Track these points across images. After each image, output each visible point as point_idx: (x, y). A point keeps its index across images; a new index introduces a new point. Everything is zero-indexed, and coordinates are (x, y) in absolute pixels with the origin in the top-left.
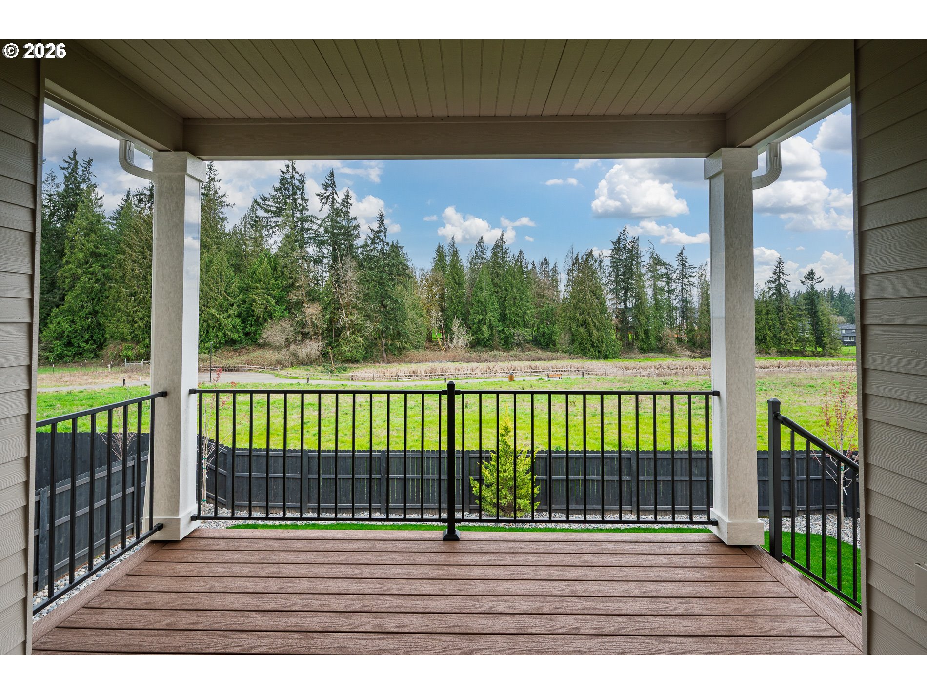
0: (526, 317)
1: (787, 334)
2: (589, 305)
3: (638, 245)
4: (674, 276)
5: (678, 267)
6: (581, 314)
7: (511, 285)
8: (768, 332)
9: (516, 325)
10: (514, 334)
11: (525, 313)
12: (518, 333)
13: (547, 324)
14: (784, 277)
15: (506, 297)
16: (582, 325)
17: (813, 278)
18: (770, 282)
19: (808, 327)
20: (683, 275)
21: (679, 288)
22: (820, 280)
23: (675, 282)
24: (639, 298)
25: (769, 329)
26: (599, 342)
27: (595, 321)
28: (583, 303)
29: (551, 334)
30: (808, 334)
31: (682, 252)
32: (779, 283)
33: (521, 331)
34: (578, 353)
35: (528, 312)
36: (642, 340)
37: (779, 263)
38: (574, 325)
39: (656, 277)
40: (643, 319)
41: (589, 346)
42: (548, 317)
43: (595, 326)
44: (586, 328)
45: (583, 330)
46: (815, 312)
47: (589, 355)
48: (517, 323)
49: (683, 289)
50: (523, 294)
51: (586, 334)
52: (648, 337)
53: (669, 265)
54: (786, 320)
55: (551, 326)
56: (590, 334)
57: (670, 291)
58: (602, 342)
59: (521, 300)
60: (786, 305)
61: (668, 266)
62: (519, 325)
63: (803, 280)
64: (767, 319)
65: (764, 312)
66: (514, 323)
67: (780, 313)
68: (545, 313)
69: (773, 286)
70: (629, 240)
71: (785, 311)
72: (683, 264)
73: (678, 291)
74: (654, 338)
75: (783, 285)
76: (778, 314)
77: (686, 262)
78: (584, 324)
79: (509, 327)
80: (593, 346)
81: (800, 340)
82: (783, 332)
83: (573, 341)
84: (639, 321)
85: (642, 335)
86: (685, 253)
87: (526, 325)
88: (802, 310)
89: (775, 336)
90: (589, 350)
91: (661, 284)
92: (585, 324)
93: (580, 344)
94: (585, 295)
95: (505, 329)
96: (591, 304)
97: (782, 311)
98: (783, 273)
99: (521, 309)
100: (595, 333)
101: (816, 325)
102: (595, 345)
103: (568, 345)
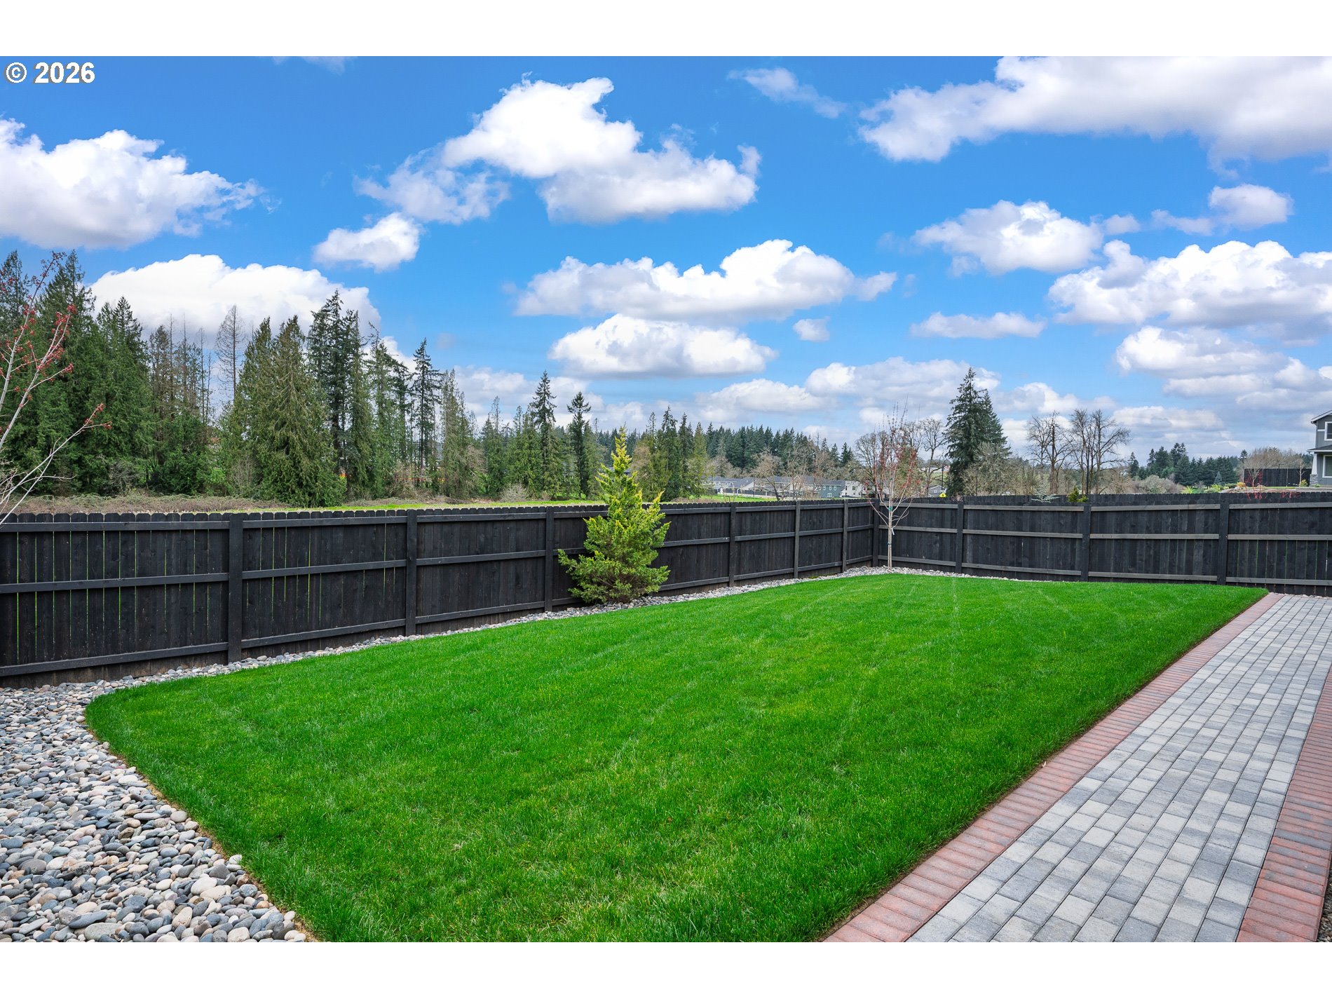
0: (138, 434)
1: (551, 476)
2: (294, 412)
3: (357, 326)
4: (409, 384)
5: (418, 372)
6: (277, 428)
7: (102, 367)
8: (531, 473)
9: (112, 449)
10: (108, 468)
11: (134, 427)
12: (119, 466)
13: (185, 451)
14: (551, 401)
15: (87, 391)
16: (278, 449)
17: (581, 405)
18: (534, 405)
19: (573, 467)
20: (423, 383)
21: (417, 404)
22: (588, 407)
23: (412, 395)
24: (359, 414)
25: (532, 469)
26: (311, 478)
27: (305, 441)
28: (283, 408)
29: (194, 471)
30: (574, 477)
31: (422, 349)
32: (544, 407)
33: (125, 462)
34: (272, 498)
35: (143, 424)
36: (363, 482)
37: (544, 381)
38: (263, 448)
39: (382, 383)
40: (365, 447)
41: (292, 484)
42: (185, 438)
43: (304, 449)
44: (287, 453)
45: (281, 455)
46: (582, 449)
47: (292, 501)
48: (117, 445)
49: (422, 405)
50: (130, 389)
51: (288, 464)
52: (372, 477)
53: (401, 365)
54: (551, 457)
55: (194, 454)
56: (296, 464)
57: (403, 407)
58: (316, 478)
59: (125, 399)
60: (552, 437)
61: (400, 368)
62: (121, 451)
63: (571, 406)
64: (530, 455)
65: (527, 445)
66: (107, 446)
67: (545, 448)
68: (181, 429)
69: (537, 410)
70: (343, 314)
71: (550, 445)
72: (423, 368)
73: (415, 408)
74: (380, 480)
75: (548, 411)
76: (542, 449)
77: (429, 365)
78: (283, 447)
79: (95, 454)
80: (300, 485)
81: (564, 484)
82: (547, 473)
83: (259, 478)
84: (360, 451)
85: (363, 474)
86: (427, 351)
87: (135, 451)
88: (567, 445)
89: (537, 478)
90: (293, 492)
91: (391, 395)
92: (286, 445)
93: (275, 481)
94: (287, 394)
95: (87, 457)
96: (299, 411)
97: (545, 445)
98: (548, 395)
99: (125, 417)
100: (305, 462)
101: (582, 464)
102: (304, 483)
103: (249, 484)
